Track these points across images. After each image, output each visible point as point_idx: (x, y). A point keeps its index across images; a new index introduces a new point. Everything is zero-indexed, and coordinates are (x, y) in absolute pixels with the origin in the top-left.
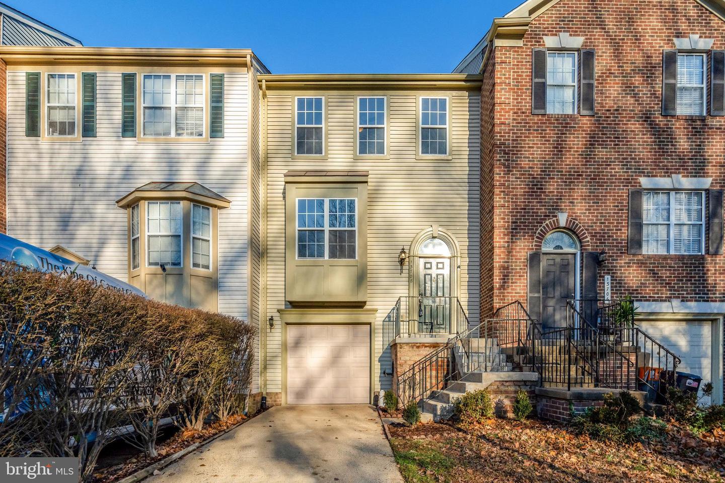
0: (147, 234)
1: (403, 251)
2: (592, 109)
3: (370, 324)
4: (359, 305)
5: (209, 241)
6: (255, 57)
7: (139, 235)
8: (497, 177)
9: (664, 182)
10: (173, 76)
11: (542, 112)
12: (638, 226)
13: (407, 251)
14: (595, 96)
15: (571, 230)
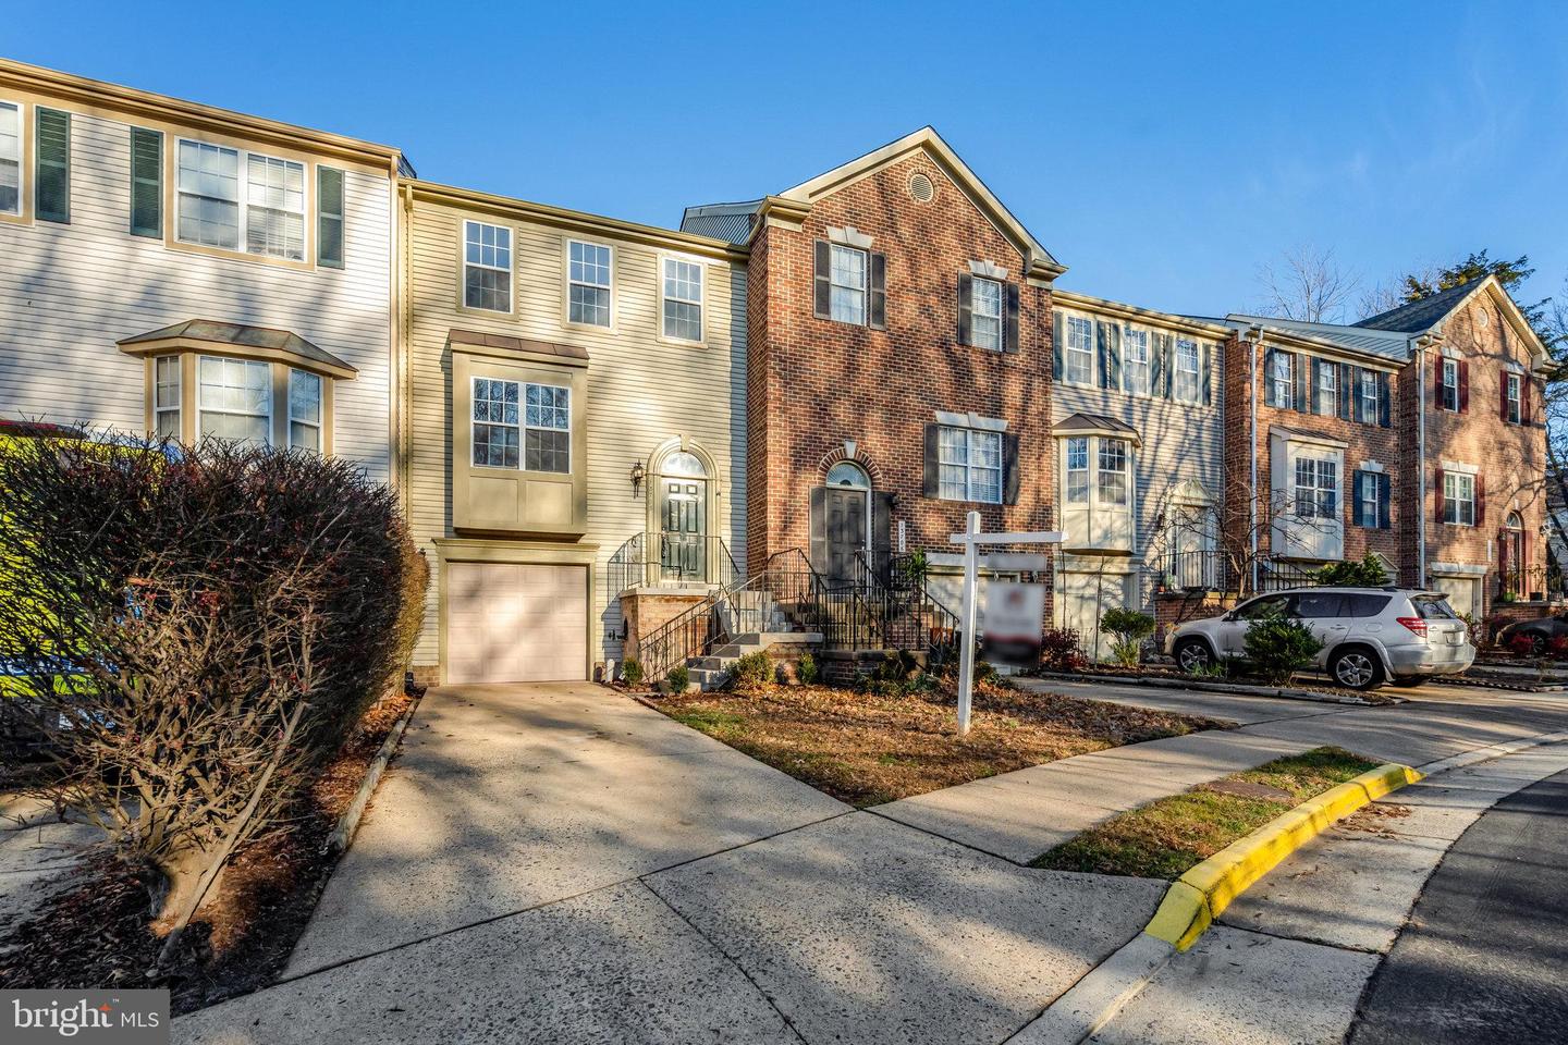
0: (198, 407)
1: (638, 466)
2: (883, 323)
3: (587, 566)
4: (571, 539)
5: (317, 428)
6: (404, 159)
7: (180, 407)
8: (771, 389)
9: (962, 419)
10: (244, 154)
11: (826, 317)
12: (935, 466)
13: (644, 467)
14: (886, 309)
15: (862, 464)
